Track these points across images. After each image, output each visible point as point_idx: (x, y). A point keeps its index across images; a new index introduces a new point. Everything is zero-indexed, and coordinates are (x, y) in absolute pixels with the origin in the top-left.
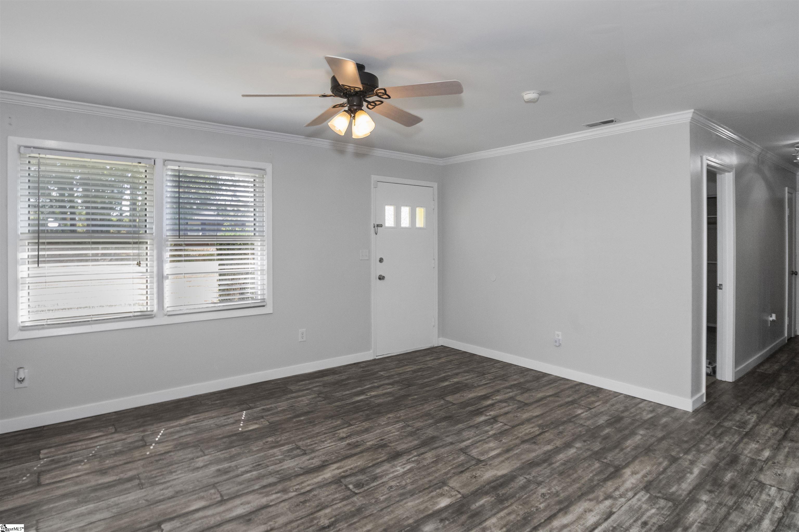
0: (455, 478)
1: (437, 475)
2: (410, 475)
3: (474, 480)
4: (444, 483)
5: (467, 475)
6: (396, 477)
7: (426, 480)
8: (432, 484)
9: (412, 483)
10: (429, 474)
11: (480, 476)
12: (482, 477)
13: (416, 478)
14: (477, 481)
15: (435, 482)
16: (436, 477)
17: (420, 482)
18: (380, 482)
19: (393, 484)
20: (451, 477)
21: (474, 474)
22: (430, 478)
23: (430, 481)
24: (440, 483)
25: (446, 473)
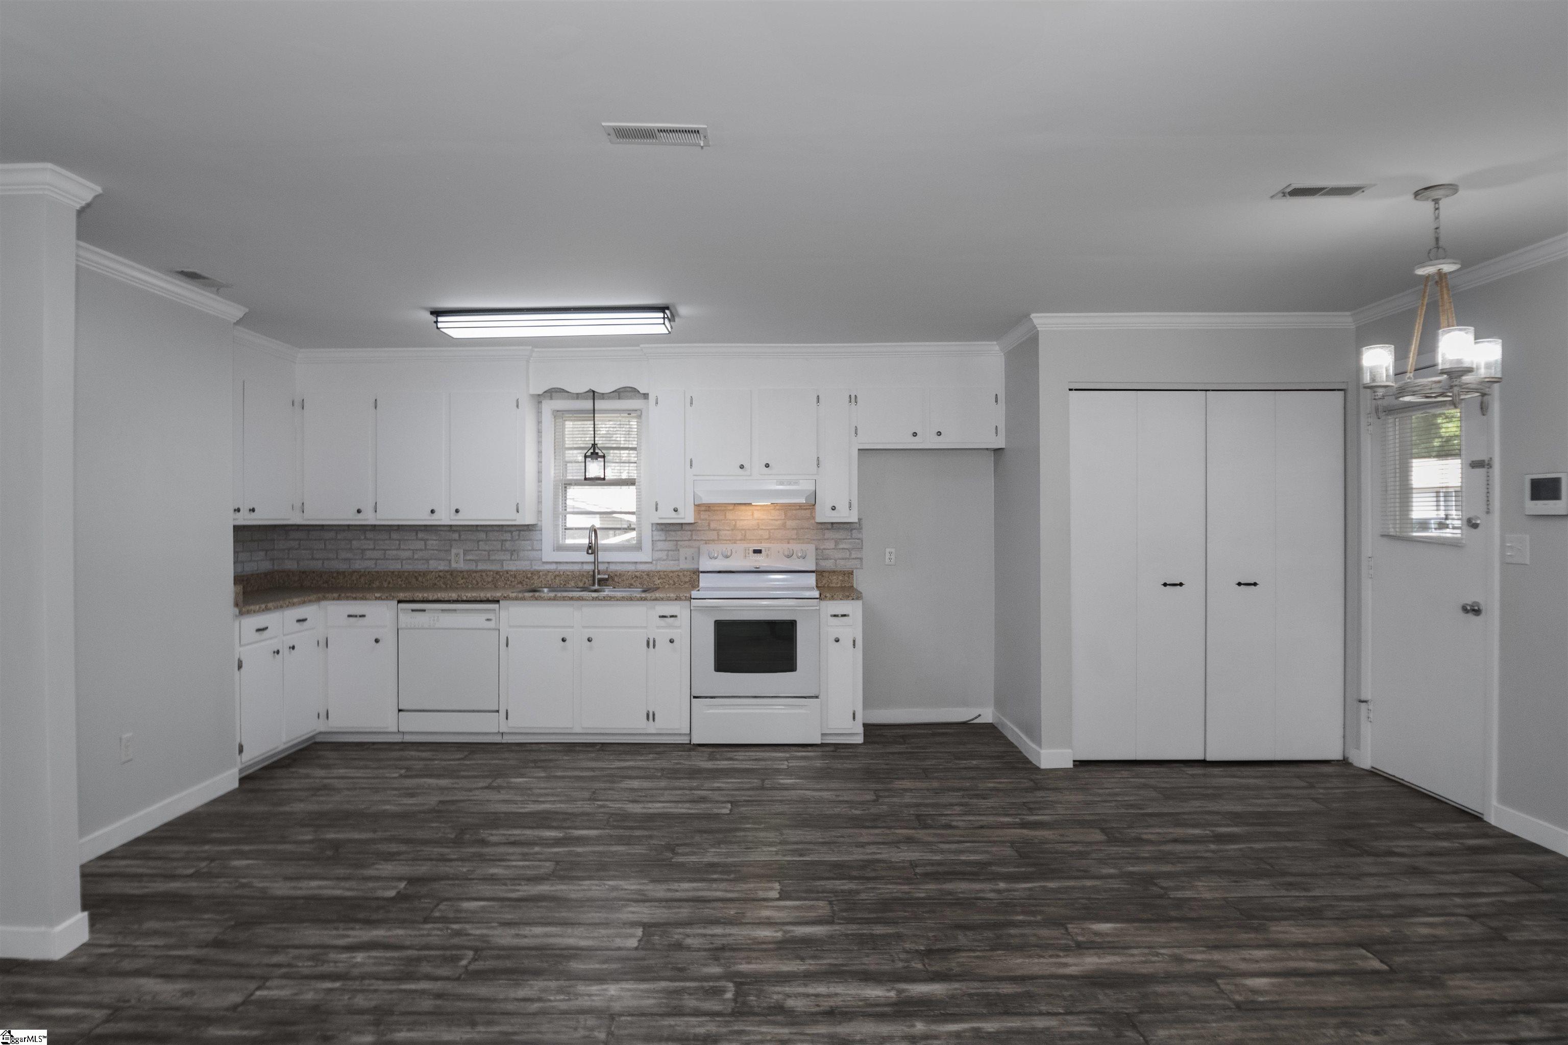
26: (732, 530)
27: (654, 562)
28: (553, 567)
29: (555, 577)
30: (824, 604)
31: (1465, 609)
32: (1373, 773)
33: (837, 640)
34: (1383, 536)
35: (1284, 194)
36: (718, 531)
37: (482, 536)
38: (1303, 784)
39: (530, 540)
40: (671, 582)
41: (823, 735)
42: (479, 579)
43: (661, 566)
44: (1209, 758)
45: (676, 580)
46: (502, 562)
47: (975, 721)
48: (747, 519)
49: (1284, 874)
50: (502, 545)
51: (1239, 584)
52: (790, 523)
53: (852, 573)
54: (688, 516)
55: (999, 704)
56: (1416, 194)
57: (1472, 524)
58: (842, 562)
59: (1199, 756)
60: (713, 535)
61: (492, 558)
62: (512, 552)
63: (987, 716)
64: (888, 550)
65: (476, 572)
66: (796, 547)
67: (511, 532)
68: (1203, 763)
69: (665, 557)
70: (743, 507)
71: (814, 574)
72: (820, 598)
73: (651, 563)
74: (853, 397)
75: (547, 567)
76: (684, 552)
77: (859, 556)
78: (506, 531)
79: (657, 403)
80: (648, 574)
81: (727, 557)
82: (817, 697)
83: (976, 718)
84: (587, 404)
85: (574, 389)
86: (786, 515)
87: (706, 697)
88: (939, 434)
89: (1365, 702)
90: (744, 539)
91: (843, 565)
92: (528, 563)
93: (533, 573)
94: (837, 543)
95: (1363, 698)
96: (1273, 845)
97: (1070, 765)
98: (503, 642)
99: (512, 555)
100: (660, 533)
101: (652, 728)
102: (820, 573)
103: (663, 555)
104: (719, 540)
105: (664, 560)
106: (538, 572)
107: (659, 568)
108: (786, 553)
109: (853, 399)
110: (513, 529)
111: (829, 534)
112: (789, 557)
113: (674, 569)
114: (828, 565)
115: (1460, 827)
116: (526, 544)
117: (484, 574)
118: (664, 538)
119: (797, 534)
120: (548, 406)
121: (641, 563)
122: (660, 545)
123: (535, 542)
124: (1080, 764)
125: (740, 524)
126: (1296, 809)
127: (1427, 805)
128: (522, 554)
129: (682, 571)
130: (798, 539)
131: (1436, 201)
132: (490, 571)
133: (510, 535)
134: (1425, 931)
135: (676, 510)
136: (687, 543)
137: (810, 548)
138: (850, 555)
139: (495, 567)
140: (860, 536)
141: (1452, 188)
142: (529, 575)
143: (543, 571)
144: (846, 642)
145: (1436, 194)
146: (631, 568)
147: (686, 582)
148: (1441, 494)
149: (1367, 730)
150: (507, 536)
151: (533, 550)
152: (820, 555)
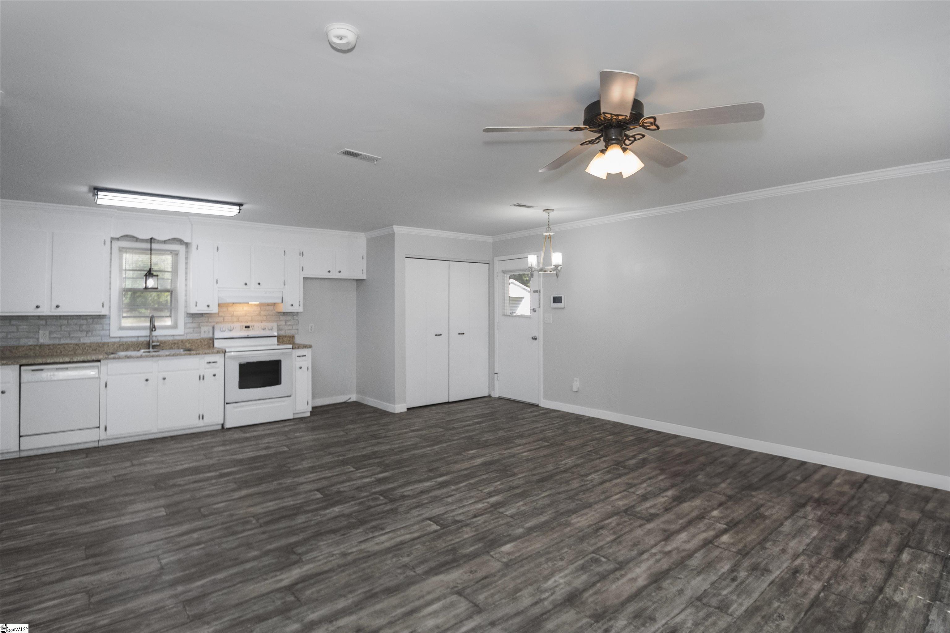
0: (494, 571)
1: (515, 574)
2: (546, 572)
3: (473, 569)
4: (507, 565)
5: (479, 575)
6: (561, 570)
7: (526, 568)
8: (520, 564)
9: (540, 564)
10: (524, 574)
11: (466, 574)
12: (464, 572)
13: (537, 570)
14: (471, 568)
15: (516, 566)
16: (515, 570)
17: (532, 565)
18: (576, 564)
19: (561, 563)
20: (499, 571)
21: (472, 575)
22: (522, 570)
23: (522, 566)
24: (511, 565)
25: (504, 575)
26: (232, 316)
27: (185, 335)
28: (118, 340)
29: (120, 346)
30: (294, 351)
31: (533, 338)
32: (500, 398)
33: (301, 368)
34: (503, 315)
35: (515, 205)
36: (224, 317)
37: (65, 322)
38: (483, 405)
39: (101, 324)
40: (196, 345)
41: (294, 414)
42: (62, 350)
43: (189, 337)
44: (450, 401)
45: (199, 344)
46: (79, 338)
47: (349, 401)
48: (240, 310)
49: (504, 429)
50: (80, 327)
51: (459, 334)
52: (262, 313)
53: (294, 336)
54: (214, 309)
55: (360, 391)
56: (544, 210)
57: (534, 310)
58: (289, 331)
59: (447, 401)
60: (221, 319)
61: (72, 335)
62: (87, 332)
63: (353, 397)
64: (310, 325)
65: (60, 345)
66: (269, 325)
67: (87, 320)
68: (448, 403)
69: (192, 332)
70: (238, 305)
71: (276, 338)
72: (293, 348)
73: (183, 335)
74: (301, 253)
75: (113, 340)
76: (204, 329)
77: (297, 328)
78: (83, 319)
79: (197, 248)
80: (182, 341)
81: (231, 330)
82: (290, 396)
83: (349, 399)
84: (148, 246)
85: (141, 237)
86: (260, 308)
87: (233, 403)
88: (340, 272)
89: (497, 373)
90: (238, 321)
91: (289, 333)
92: (98, 338)
93: (104, 344)
94: (286, 322)
95: (496, 372)
96: (493, 422)
97: (406, 410)
98: (103, 385)
99: (87, 334)
100: (190, 318)
101: (201, 423)
102: (279, 337)
103: (191, 330)
104: (224, 321)
105: (191, 333)
106: (108, 343)
107: (188, 338)
108: (263, 328)
109: (301, 254)
110: (88, 317)
111: (282, 318)
112: (264, 329)
113: (197, 338)
114: (282, 333)
115: (535, 409)
116: (99, 326)
117: (66, 346)
118: (191, 321)
119: (266, 318)
120: (117, 245)
121: (177, 335)
122: (189, 325)
123: (104, 326)
124: (408, 409)
125: (235, 313)
126: (488, 412)
127: (522, 405)
128: (94, 333)
129: (203, 339)
130: (267, 321)
131: (549, 213)
132: (71, 344)
133: (86, 321)
134: (550, 434)
135: (208, 306)
136: (205, 324)
137: (275, 325)
138: (293, 327)
139: (76, 341)
140: (297, 318)
141: (553, 210)
142: (101, 345)
143: (110, 342)
144: (304, 368)
145: (549, 211)
146: (171, 338)
147: (205, 345)
148: (517, 300)
149: (496, 383)
150: (84, 322)
151: (103, 330)
152: (279, 329)
